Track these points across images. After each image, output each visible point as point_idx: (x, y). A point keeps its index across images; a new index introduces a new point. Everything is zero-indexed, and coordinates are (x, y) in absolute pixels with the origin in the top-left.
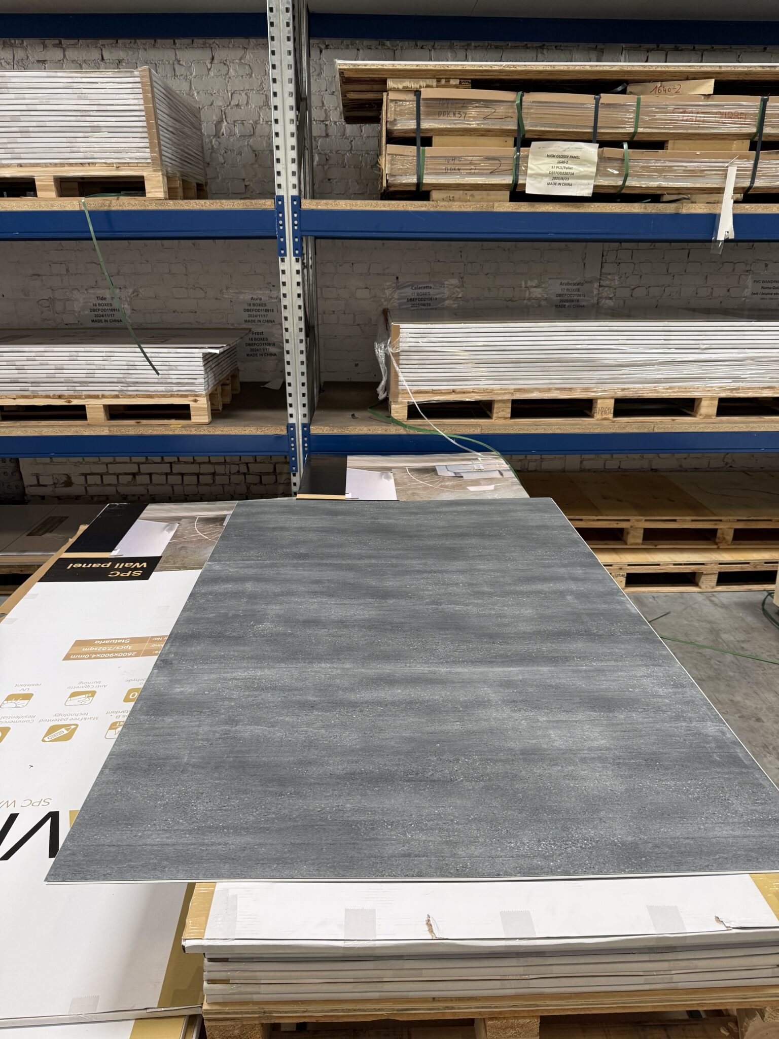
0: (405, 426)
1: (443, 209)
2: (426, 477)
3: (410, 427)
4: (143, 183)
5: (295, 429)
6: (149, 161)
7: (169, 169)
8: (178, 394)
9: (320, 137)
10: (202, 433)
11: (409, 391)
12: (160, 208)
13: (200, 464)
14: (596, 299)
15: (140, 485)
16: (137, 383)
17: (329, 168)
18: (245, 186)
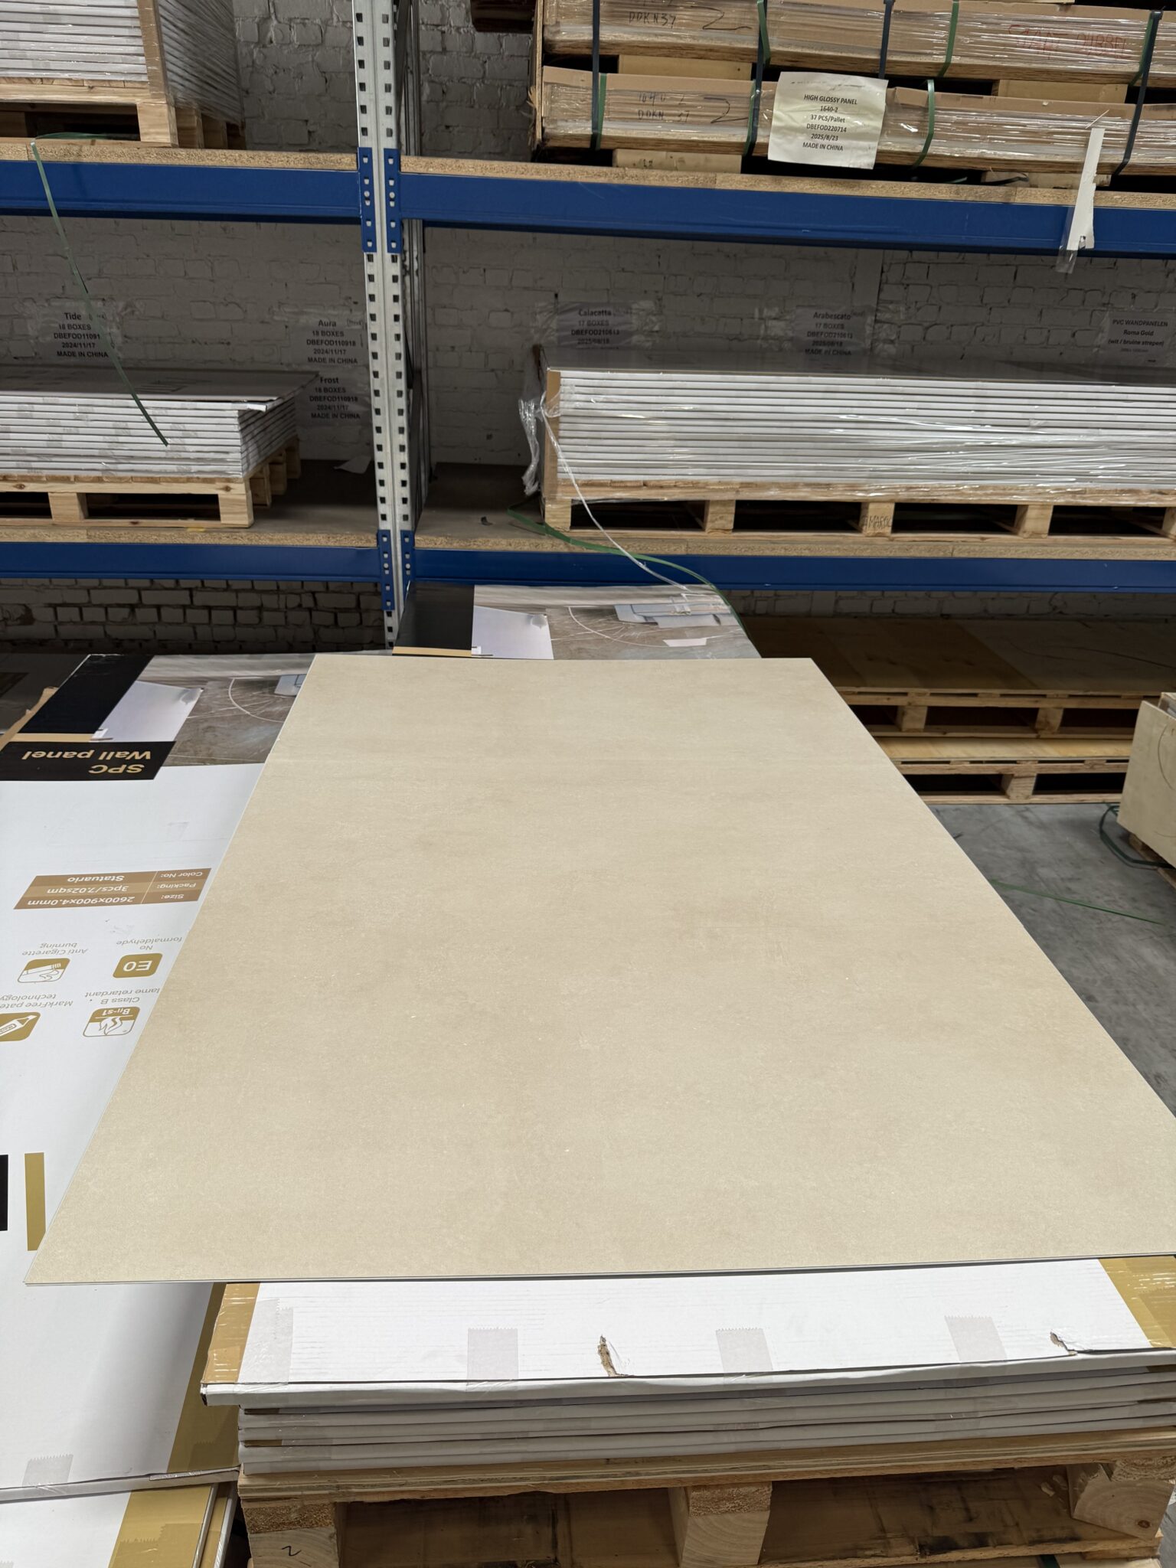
0: (567, 540)
1: (633, 182)
2: (600, 623)
3: (576, 542)
4: (135, 118)
5: (389, 540)
6: (144, 78)
7: (179, 95)
8: (198, 478)
9: (432, 52)
10: (239, 542)
11: (574, 482)
12: (165, 162)
13: (237, 591)
14: (868, 342)
15: (142, 624)
16: (132, 457)
17: (447, 107)
18: (309, 132)
